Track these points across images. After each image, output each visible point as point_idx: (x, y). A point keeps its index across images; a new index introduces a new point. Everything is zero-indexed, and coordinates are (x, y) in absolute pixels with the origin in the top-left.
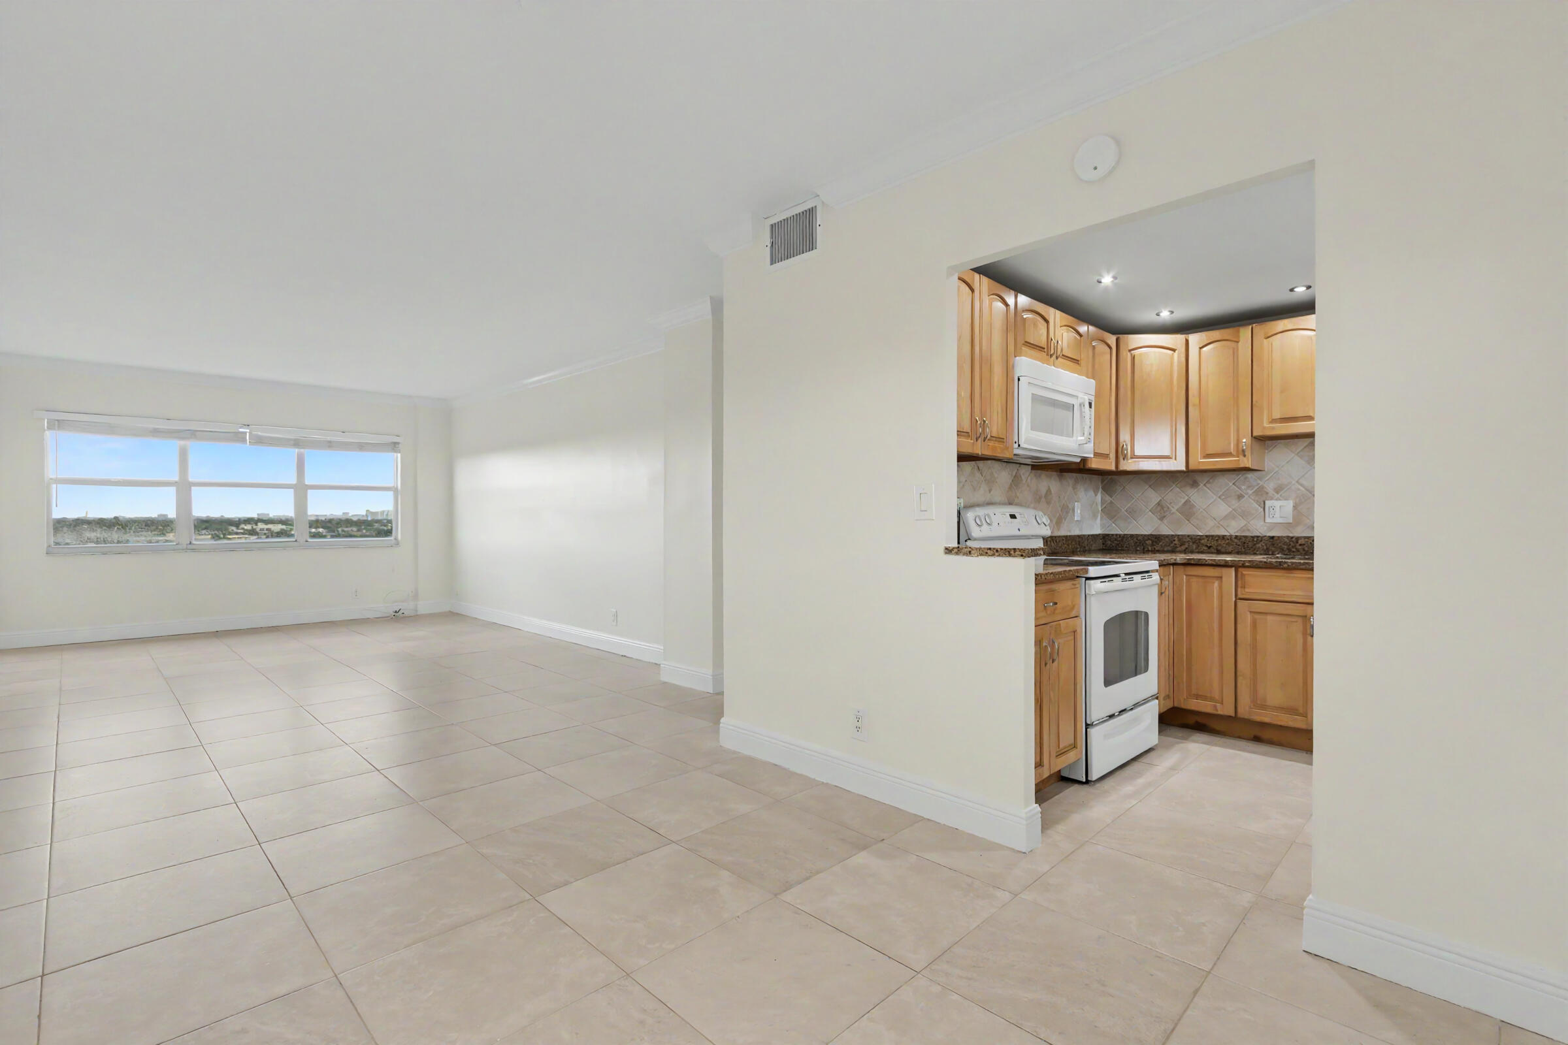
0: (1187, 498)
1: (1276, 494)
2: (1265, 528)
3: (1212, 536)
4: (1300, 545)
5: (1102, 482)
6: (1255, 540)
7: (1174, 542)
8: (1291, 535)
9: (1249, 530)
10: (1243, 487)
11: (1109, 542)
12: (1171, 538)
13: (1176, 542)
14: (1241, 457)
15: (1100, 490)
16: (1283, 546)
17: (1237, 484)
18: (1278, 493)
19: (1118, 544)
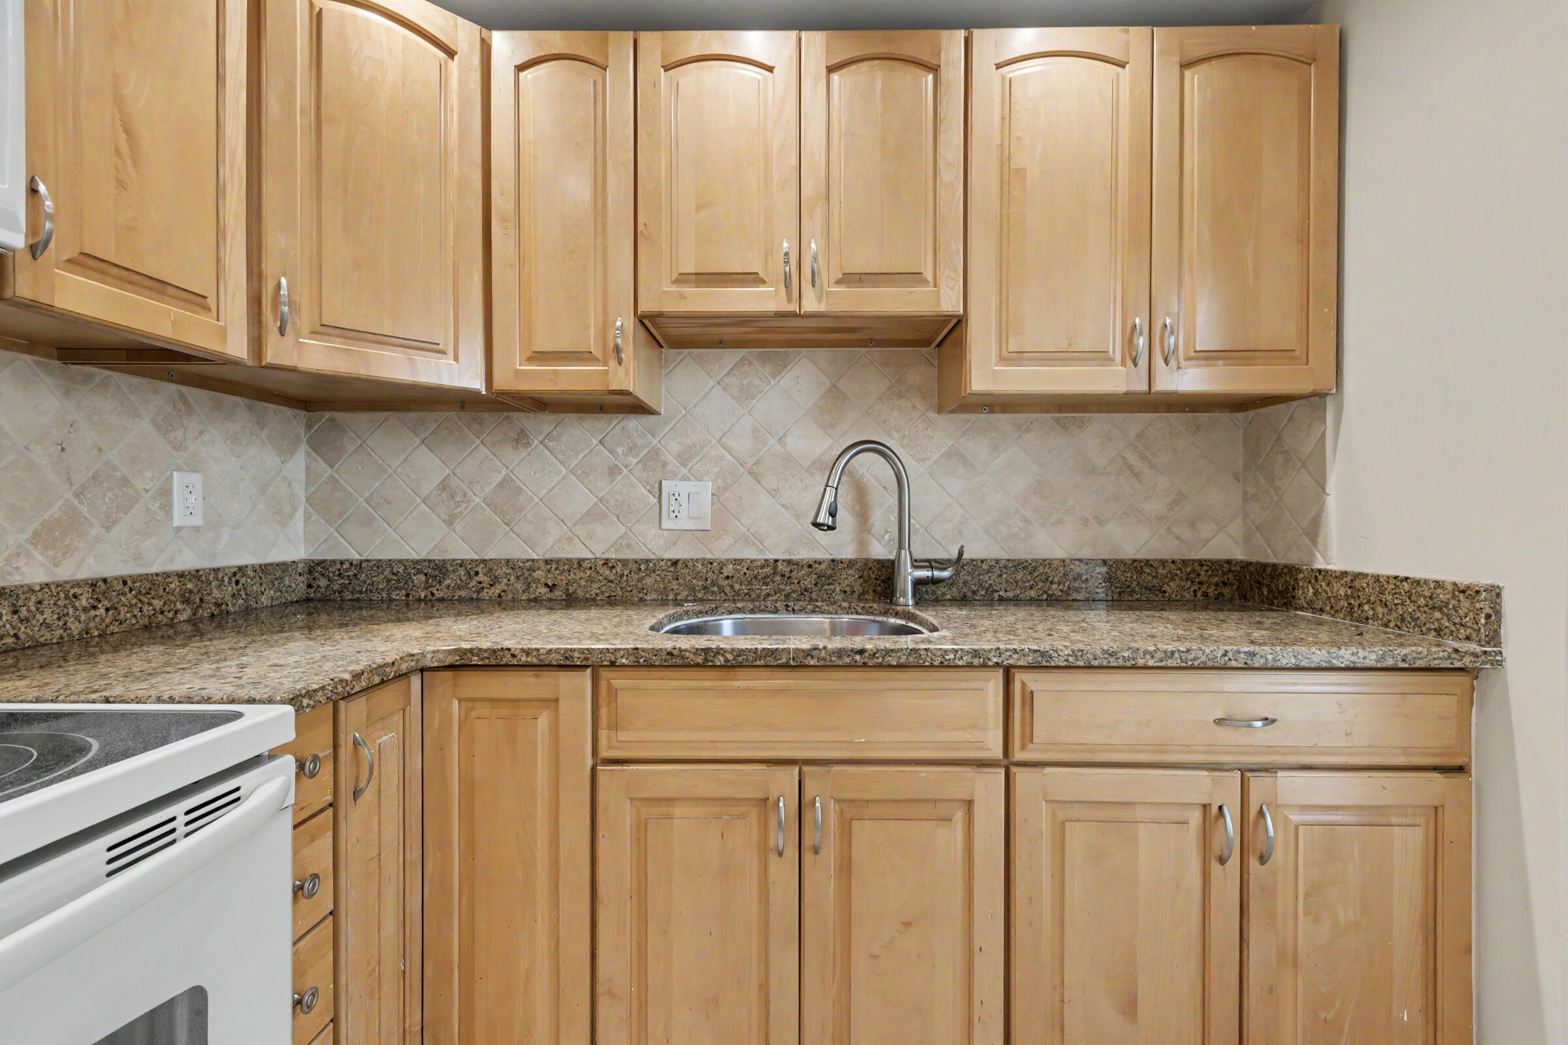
0: (504, 471)
1: (682, 468)
2: (662, 541)
3: (558, 561)
4: (727, 578)
5: (309, 427)
6: (643, 567)
7: (477, 578)
8: (709, 556)
9: (629, 546)
10: (620, 450)
11: (323, 582)
12: (469, 568)
13: (481, 577)
14: (613, 363)
15: (303, 448)
16: (694, 581)
17: (608, 441)
18: (684, 465)
19: (344, 587)
